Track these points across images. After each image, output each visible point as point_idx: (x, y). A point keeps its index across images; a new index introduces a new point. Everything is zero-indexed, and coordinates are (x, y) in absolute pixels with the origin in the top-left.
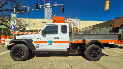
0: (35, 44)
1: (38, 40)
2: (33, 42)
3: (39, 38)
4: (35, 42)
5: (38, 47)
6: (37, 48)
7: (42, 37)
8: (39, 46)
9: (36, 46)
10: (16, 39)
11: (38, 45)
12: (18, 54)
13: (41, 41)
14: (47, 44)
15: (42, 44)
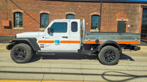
0: (39, 44)
1: (44, 39)
2: (37, 42)
3: (44, 37)
4: (40, 42)
5: (43, 47)
6: (41, 49)
7: (48, 35)
8: (45, 46)
9: (41, 46)
10: (17, 37)
11: (44, 45)
13: (47, 40)
14: (54, 43)
15: (48, 44)
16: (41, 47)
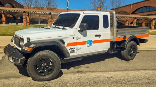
0: (68, 48)
1: (74, 41)
2: (66, 45)
3: (75, 37)
4: (69, 44)
5: (73, 52)
6: (71, 54)
7: (79, 35)
8: (75, 50)
9: (71, 50)
11: (74, 48)
12: (43, 69)
13: (78, 41)
14: (87, 45)
15: (79, 47)
16: (71, 52)
